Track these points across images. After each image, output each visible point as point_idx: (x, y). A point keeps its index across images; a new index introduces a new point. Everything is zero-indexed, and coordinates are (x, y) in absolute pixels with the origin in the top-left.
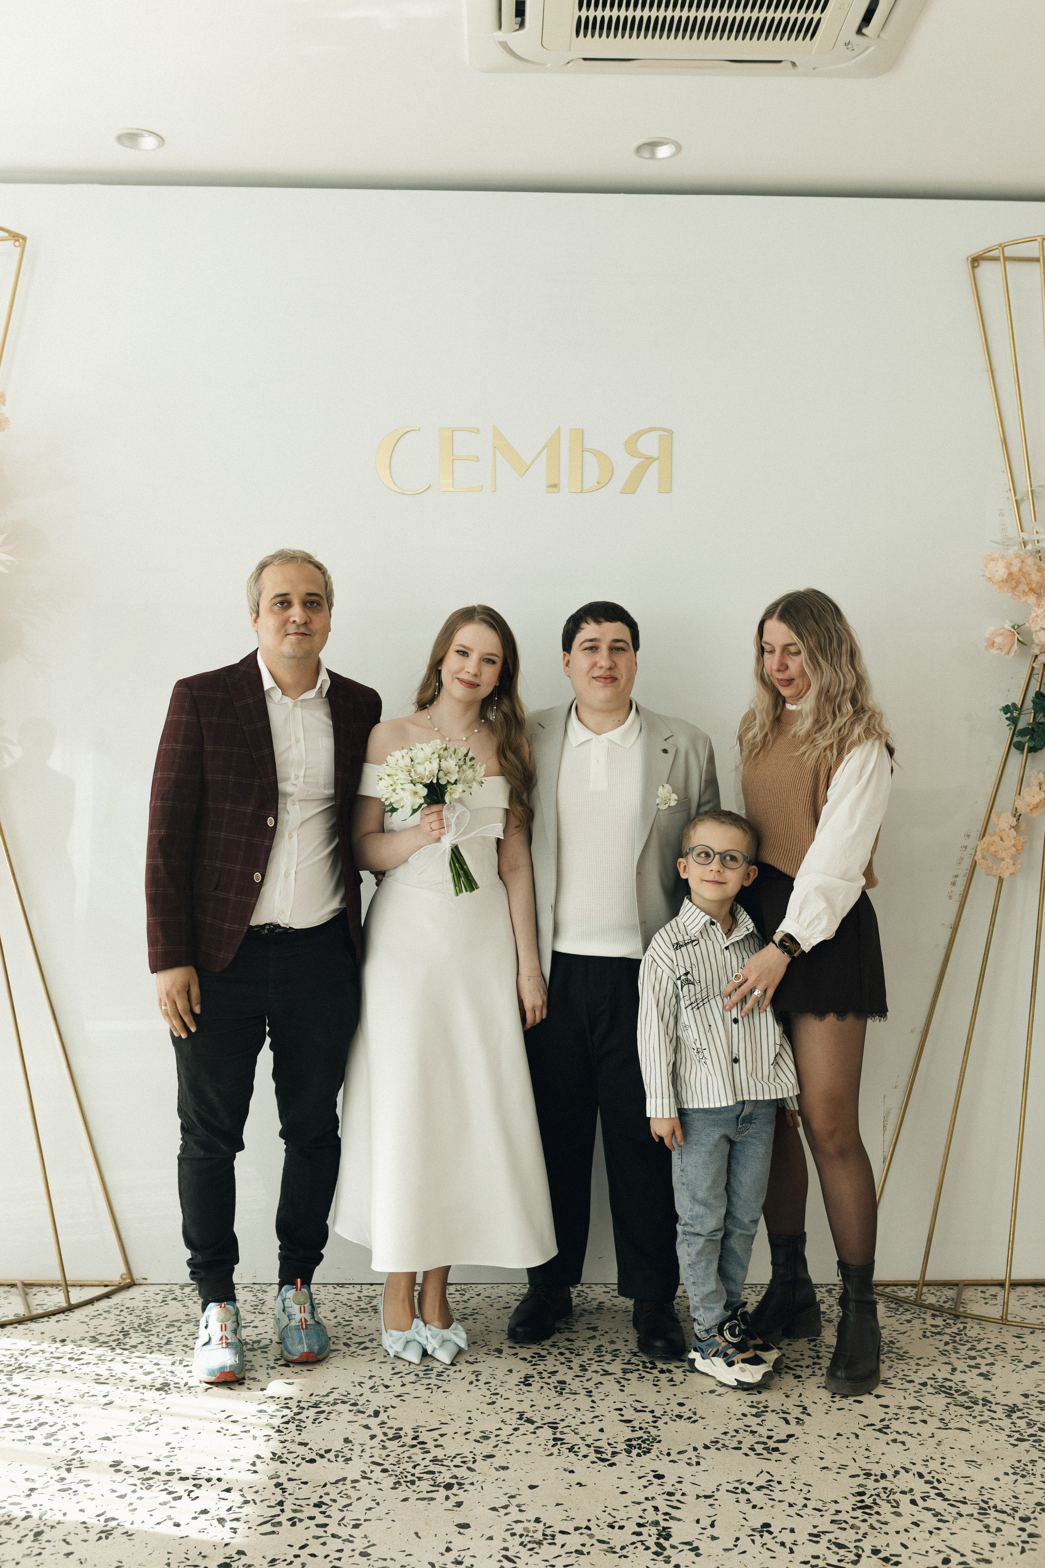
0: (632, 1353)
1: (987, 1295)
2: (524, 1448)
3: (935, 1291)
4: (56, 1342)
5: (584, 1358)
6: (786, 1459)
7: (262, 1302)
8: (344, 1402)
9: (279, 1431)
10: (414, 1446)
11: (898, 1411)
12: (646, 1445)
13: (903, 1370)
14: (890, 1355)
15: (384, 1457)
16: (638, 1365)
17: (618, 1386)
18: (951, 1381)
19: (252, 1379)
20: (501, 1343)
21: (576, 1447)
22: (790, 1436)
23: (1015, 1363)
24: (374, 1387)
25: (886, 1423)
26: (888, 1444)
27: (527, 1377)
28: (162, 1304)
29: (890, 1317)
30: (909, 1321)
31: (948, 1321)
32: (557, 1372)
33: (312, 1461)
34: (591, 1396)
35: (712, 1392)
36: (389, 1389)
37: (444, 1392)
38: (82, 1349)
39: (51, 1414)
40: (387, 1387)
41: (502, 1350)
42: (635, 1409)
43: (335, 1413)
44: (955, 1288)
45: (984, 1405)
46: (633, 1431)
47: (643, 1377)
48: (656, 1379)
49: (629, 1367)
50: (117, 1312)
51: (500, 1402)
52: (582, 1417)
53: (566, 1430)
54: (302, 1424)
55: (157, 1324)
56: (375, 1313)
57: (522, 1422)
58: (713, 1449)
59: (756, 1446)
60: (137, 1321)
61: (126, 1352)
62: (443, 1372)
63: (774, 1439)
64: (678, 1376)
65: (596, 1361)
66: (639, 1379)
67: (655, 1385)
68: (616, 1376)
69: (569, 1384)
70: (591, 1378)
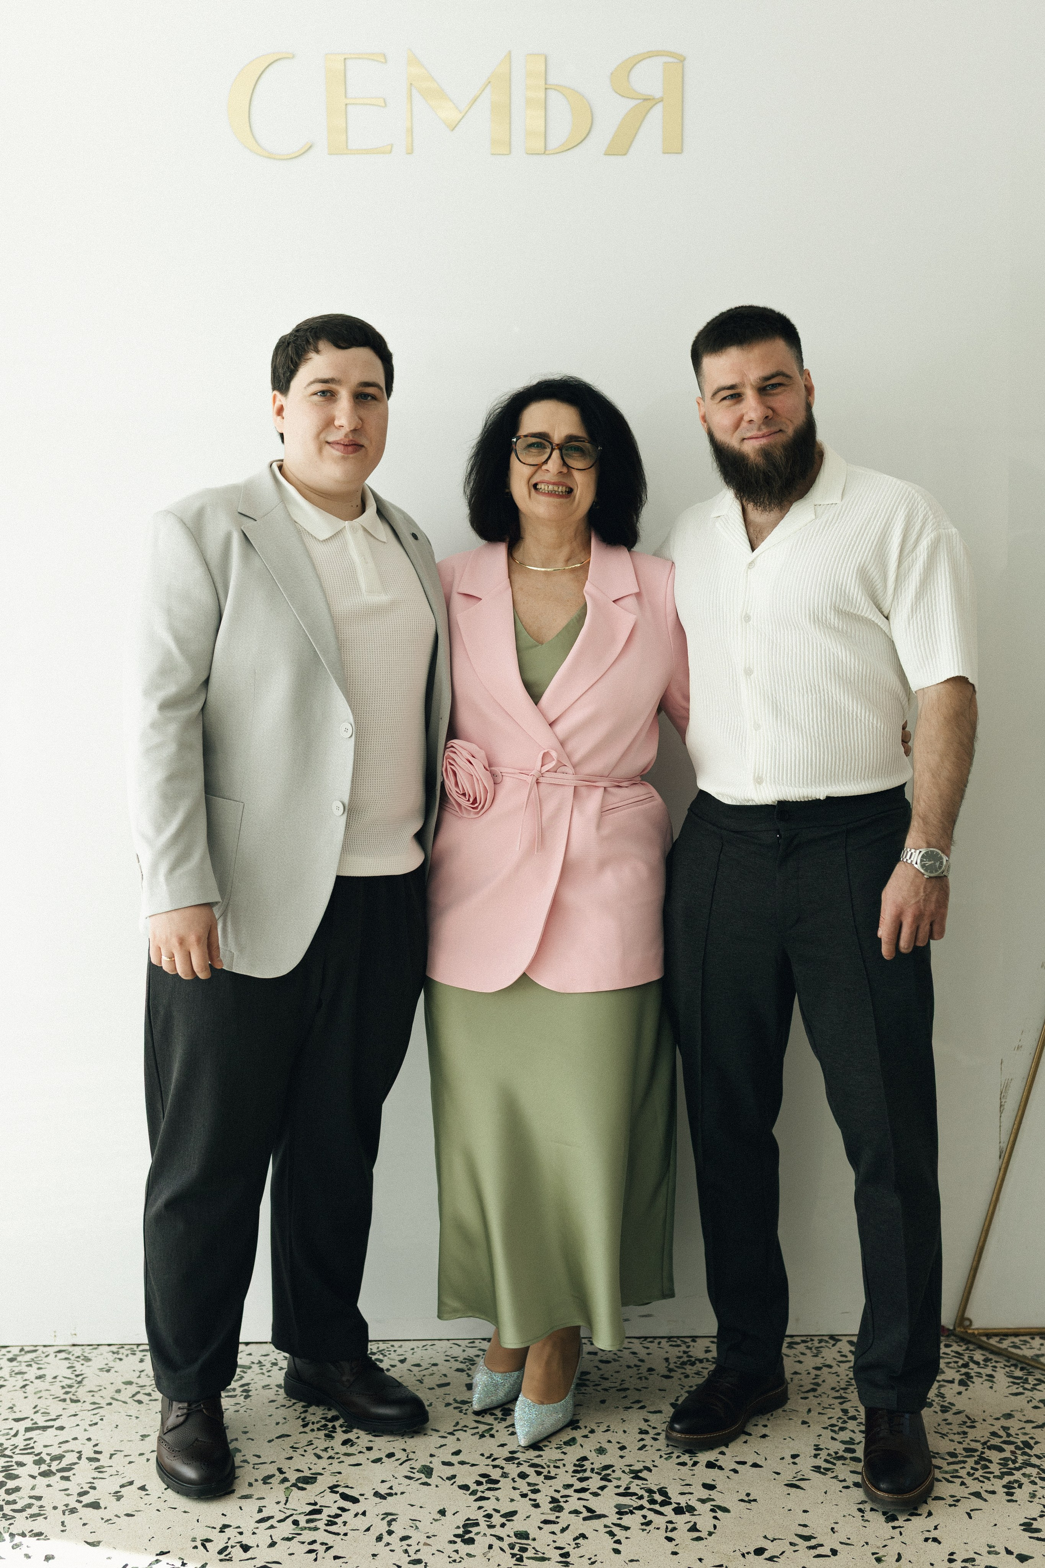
0: (631, 1472)
5: (557, 1484)
7: (79, 1379)
14: (1028, 1470)
16: (641, 1498)
17: (609, 1543)
20: (432, 1456)
24: (226, 1548)
27: (469, 1524)
29: (1016, 1394)
32: (514, 1513)
34: (567, 1564)
35: (759, 1551)
36: (249, 1554)
37: (335, 1558)
40: (245, 1548)
41: (432, 1469)
47: (650, 1524)
48: (670, 1526)
49: (625, 1501)
56: (246, 1397)
62: (337, 1516)
64: (705, 1521)
65: (576, 1491)
66: (644, 1527)
67: (670, 1539)
68: (607, 1521)
69: (534, 1539)
70: (569, 1525)
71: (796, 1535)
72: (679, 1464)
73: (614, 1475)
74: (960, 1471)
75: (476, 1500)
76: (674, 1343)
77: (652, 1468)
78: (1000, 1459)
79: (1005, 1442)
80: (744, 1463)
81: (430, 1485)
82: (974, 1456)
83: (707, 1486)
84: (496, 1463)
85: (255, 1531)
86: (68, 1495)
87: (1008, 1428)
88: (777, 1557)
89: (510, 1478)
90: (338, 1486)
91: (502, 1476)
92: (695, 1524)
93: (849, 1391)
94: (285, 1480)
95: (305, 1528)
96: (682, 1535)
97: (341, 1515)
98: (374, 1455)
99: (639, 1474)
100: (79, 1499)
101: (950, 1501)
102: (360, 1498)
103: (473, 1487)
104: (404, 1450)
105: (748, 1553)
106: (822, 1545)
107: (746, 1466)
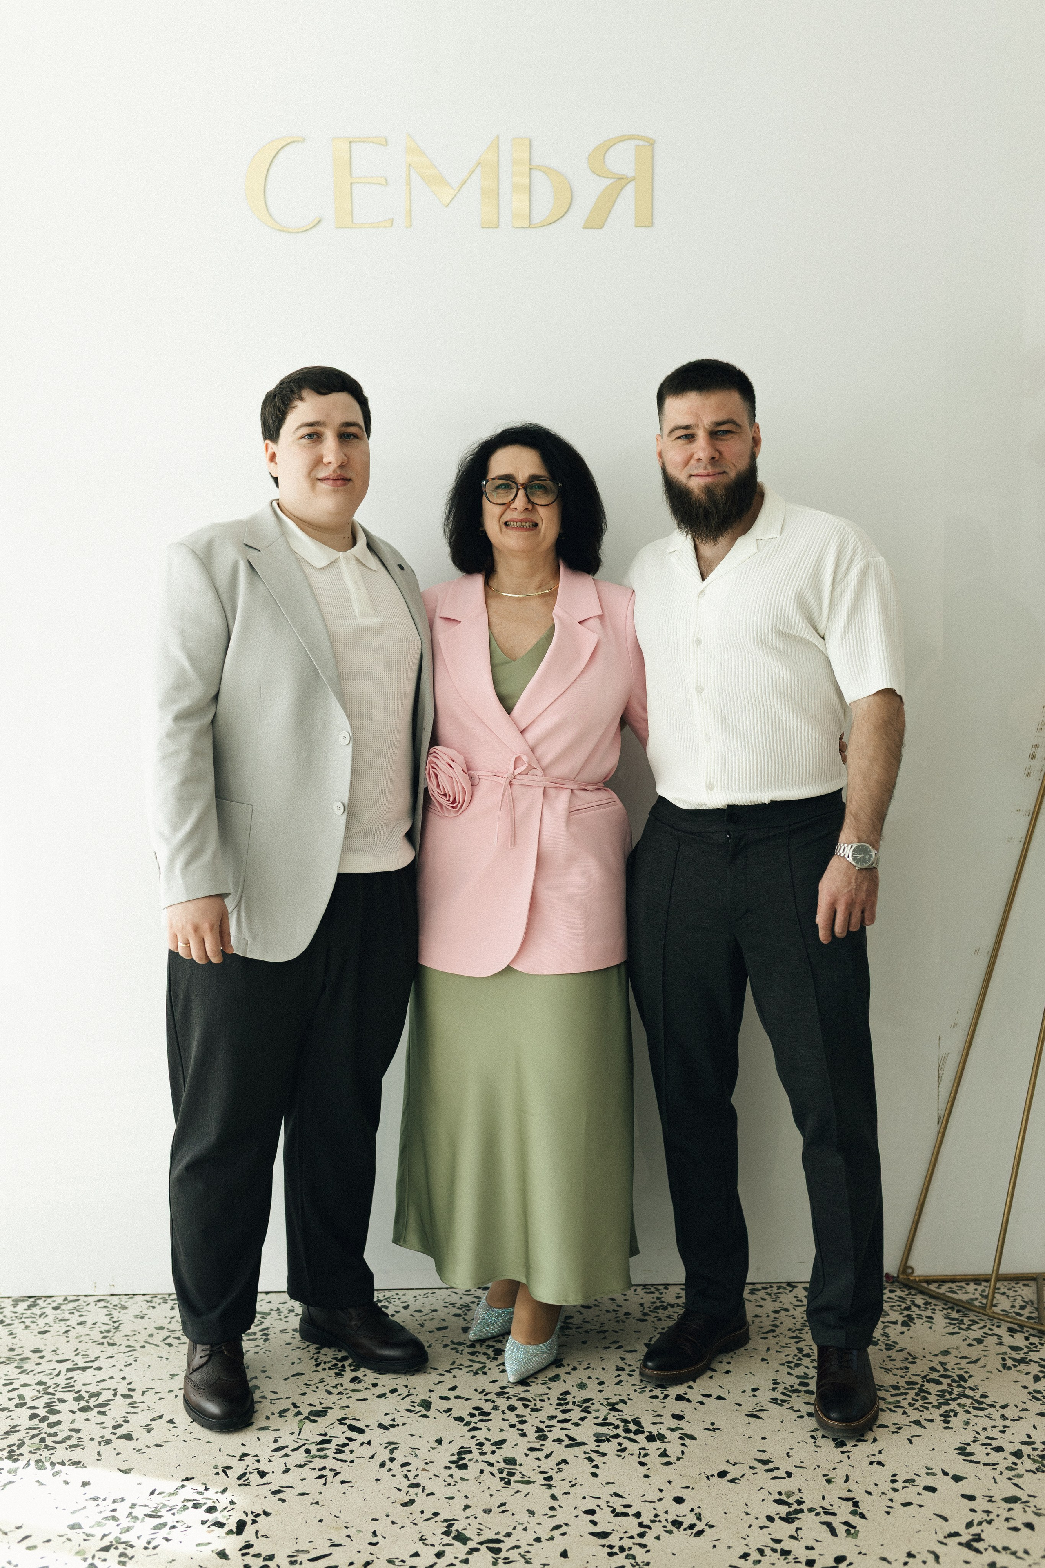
0: (609, 1404)
3: (1009, 1291)
5: (543, 1415)
7: (116, 1325)
8: (197, 1506)
11: (990, 1506)
13: (985, 1429)
14: (963, 1401)
16: (617, 1427)
17: (588, 1467)
20: (430, 1391)
22: (839, 1559)
24: (245, 1474)
25: (975, 1529)
27: (463, 1452)
30: (980, 1341)
32: (503, 1442)
34: (550, 1487)
35: (722, 1474)
36: (266, 1479)
37: (343, 1482)
40: (262, 1474)
41: (430, 1403)
42: (613, 1511)
43: (180, 1527)
44: (1034, 1284)
46: (610, 1552)
47: (626, 1450)
48: (643, 1452)
49: (604, 1430)
51: (422, 1501)
52: (537, 1527)
53: (515, 1553)
56: (265, 1340)
57: (449, 1539)
62: (345, 1445)
65: (559, 1422)
66: (619, 1453)
67: (642, 1464)
68: (587, 1448)
69: (521, 1465)
70: (552, 1452)
71: (756, 1459)
72: (651, 1397)
73: (593, 1407)
74: (902, 1401)
75: (469, 1430)
76: (648, 1291)
77: (627, 1401)
78: (938, 1391)
79: (942, 1376)
80: (709, 1396)
81: (428, 1417)
82: (915, 1389)
83: (676, 1417)
84: (487, 1397)
85: (271, 1458)
86: (104, 1428)
87: (945, 1364)
88: (738, 1479)
89: (500, 1411)
90: (346, 1418)
91: (493, 1409)
92: (665, 1450)
93: (803, 1332)
94: (299, 1413)
95: (316, 1456)
96: (654, 1460)
97: (348, 1445)
98: (378, 1391)
99: (616, 1406)
100: (114, 1431)
101: (893, 1428)
102: (366, 1429)
103: (467, 1418)
104: (406, 1386)
105: (712, 1476)
106: (778, 1468)
107: (712, 1399)
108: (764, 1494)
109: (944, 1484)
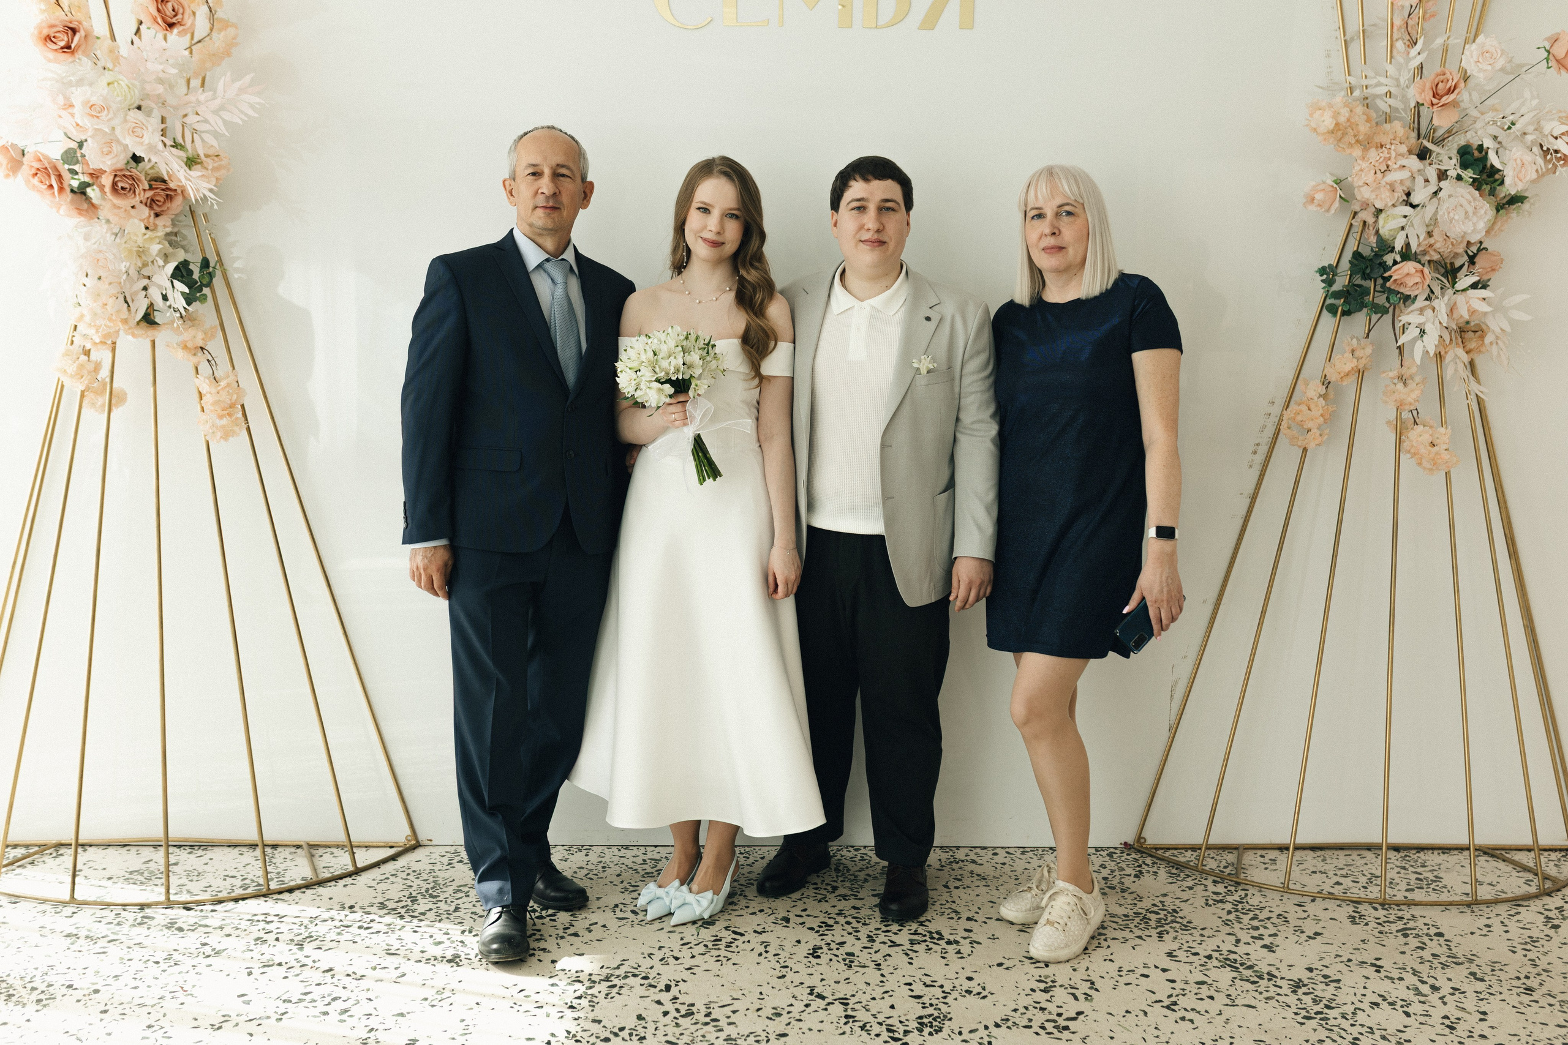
1: (1266, 860)
2: (817, 1026)
3: (1214, 855)
4: (344, 908)
5: (871, 927)
6: (1076, 1038)
8: (635, 976)
9: (571, 1007)
10: (707, 1024)
11: (1185, 986)
12: (937, 1024)
13: (1187, 942)
14: (1174, 925)
15: (678, 1036)
16: (925, 936)
17: (906, 959)
18: (1236, 953)
19: (542, 950)
20: (788, 911)
21: (868, 1025)
22: (1079, 1013)
23: (1298, 933)
24: (664, 959)
25: (1173, 999)
26: (1176, 1022)
27: (815, 949)
28: (448, 867)
29: (1172, 883)
30: (1191, 888)
31: (1229, 888)
32: (845, 943)
33: (607, 1040)
34: (880, 969)
35: (1000, 965)
36: (679, 962)
37: (734, 965)
38: (371, 917)
39: (344, 988)
40: (677, 959)
41: (789, 919)
42: (925, 984)
43: (626, 988)
44: (1235, 852)
45: (1269, 980)
46: (923, 1008)
47: (931, 949)
48: (944, 951)
50: (404, 875)
51: (790, 976)
52: (873, 993)
53: (857, 1006)
54: (595, 999)
55: (445, 889)
57: (812, 997)
58: (1004, 1027)
59: (1047, 1025)
60: (425, 886)
61: (415, 921)
62: (731, 943)
63: (1064, 1017)
64: (965, 948)
65: (883, 932)
66: (927, 951)
67: (944, 958)
68: (904, 948)
69: (858, 957)
70: (879, 950)
72: (949, 918)
75: (819, 936)
78: (1157, 919)
79: (1160, 910)
80: (991, 918)
81: (789, 927)
83: (966, 930)
84: (830, 916)
85: (680, 950)
87: (1164, 902)
88: (1011, 968)
89: (840, 925)
90: (730, 927)
91: (835, 923)
92: (959, 950)
95: (713, 949)
96: (952, 956)
97: (734, 943)
98: (751, 910)
100: (564, 931)
101: (1123, 940)
102: (745, 934)
103: (817, 929)
104: (770, 908)
105: (993, 966)
107: (993, 920)
108: (1029, 976)
109: (1156, 975)
